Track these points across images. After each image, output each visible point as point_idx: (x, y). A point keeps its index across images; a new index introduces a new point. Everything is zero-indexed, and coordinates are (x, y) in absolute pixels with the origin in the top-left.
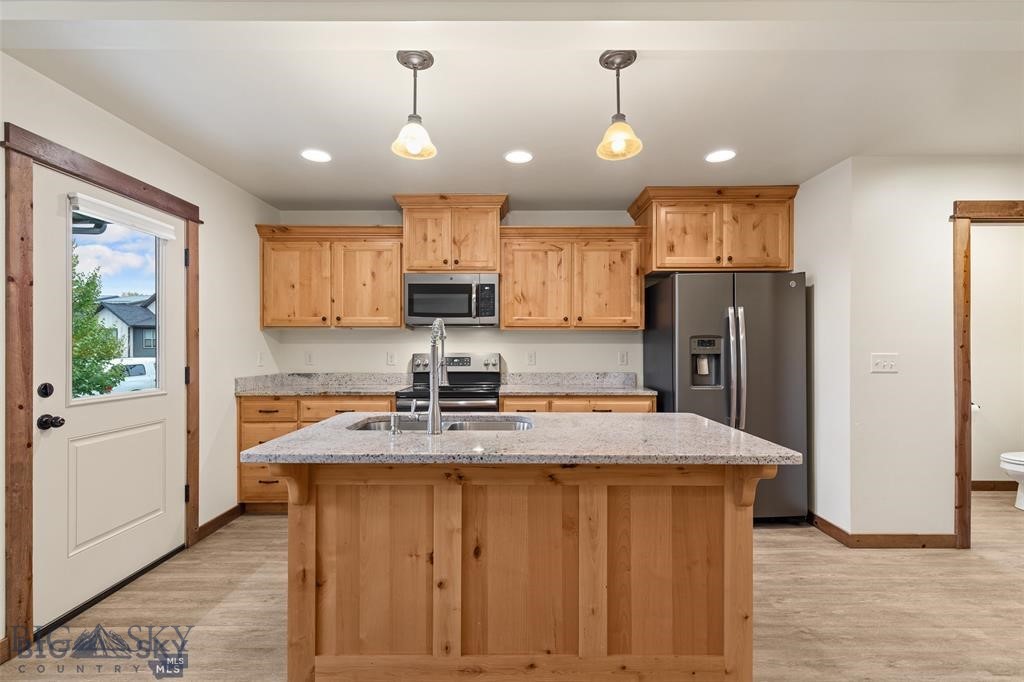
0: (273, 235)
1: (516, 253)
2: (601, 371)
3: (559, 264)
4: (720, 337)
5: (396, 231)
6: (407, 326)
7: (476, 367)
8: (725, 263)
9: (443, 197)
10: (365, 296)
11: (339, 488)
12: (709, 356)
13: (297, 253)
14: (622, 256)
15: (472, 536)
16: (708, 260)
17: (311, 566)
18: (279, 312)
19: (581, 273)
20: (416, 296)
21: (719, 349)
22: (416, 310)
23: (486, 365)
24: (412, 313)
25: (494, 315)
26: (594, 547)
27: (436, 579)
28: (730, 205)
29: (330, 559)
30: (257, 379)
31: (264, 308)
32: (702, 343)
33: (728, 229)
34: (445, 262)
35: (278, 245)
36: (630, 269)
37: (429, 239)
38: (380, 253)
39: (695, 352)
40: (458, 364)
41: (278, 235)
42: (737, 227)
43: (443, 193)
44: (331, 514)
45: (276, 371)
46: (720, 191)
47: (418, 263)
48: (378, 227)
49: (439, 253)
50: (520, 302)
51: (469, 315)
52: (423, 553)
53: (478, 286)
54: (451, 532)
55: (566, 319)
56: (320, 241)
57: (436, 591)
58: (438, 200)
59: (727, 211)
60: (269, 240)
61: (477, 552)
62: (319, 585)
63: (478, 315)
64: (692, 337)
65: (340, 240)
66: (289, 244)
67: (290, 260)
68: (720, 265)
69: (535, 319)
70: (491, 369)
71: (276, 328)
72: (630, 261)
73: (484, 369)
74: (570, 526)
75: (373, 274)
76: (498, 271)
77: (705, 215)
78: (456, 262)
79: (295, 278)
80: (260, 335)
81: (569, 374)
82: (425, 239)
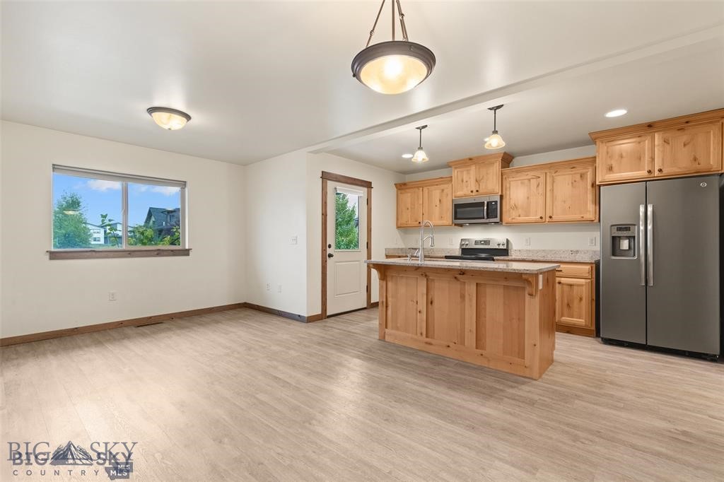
0: (401, 187)
1: (512, 183)
2: (574, 249)
3: (538, 186)
4: (635, 225)
5: (449, 179)
6: (455, 225)
7: (493, 246)
8: (657, 173)
9: (470, 159)
10: (437, 211)
11: (392, 277)
12: (629, 238)
13: (409, 194)
14: (581, 176)
15: (430, 297)
16: (643, 173)
17: (385, 300)
18: (403, 221)
19: (552, 190)
20: (458, 210)
21: (634, 233)
22: (458, 216)
23: (499, 245)
24: (456, 218)
25: (496, 217)
26: (471, 306)
27: (419, 310)
28: (661, 133)
29: (390, 299)
30: (395, 249)
31: (397, 219)
32: (620, 229)
33: (659, 150)
34: (472, 192)
35: (403, 191)
36: (587, 185)
37: (464, 181)
38: (443, 190)
39: (613, 235)
40: (483, 244)
41: (403, 187)
42: (668, 147)
43: (471, 157)
44: (390, 284)
45: (403, 247)
46: (650, 126)
47: (459, 193)
48: (442, 178)
49: (469, 188)
50: (514, 209)
51: (484, 218)
52: (415, 301)
53: (488, 203)
54: (423, 295)
55: (541, 218)
56: (418, 188)
57: (418, 314)
58: (468, 161)
59: (658, 138)
60: (400, 189)
61: (431, 303)
62: (387, 307)
63: (488, 218)
64: (612, 226)
65: (426, 186)
66: (407, 190)
67: (407, 197)
68: (652, 175)
69: (522, 219)
70: (501, 247)
71: (402, 227)
72: (587, 179)
73: (497, 247)
74: (463, 297)
75: (440, 201)
76: (500, 194)
77: (639, 143)
78: (477, 191)
79: (409, 206)
80: (396, 231)
81: (551, 251)
82: (462, 181)
